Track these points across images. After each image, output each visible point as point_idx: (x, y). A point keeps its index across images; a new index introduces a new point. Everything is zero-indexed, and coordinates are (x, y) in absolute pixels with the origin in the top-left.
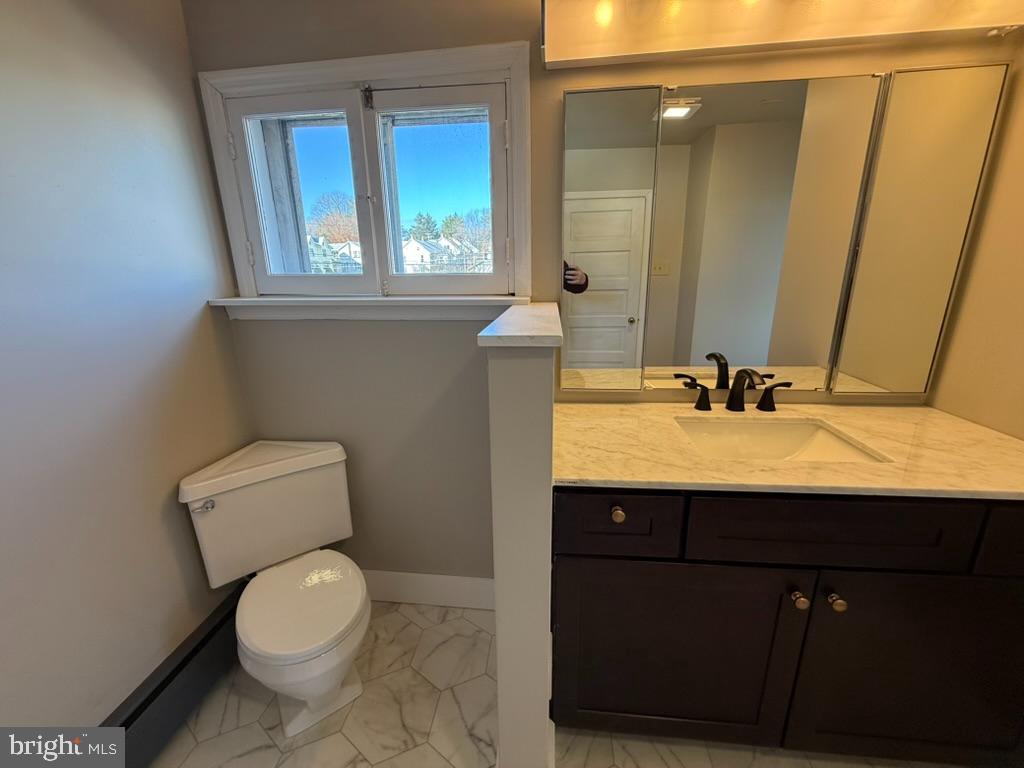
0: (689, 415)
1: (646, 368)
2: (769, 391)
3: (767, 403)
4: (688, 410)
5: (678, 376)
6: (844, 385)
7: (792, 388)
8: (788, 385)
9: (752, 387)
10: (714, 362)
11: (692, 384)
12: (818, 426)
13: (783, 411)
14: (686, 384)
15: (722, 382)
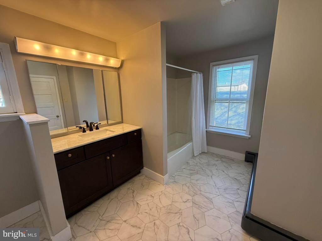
0: (81, 134)
1: (68, 128)
2: (97, 126)
3: (97, 128)
4: (81, 133)
5: (76, 127)
6: (110, 122)
7: (101, 124)
8: (100, 124)
9: (94, 125)
10: (85, 123)
11: (81, 128)
12: (107, 130)
13: (100, 129)
14: (79, 128)
15: (88, 126)
